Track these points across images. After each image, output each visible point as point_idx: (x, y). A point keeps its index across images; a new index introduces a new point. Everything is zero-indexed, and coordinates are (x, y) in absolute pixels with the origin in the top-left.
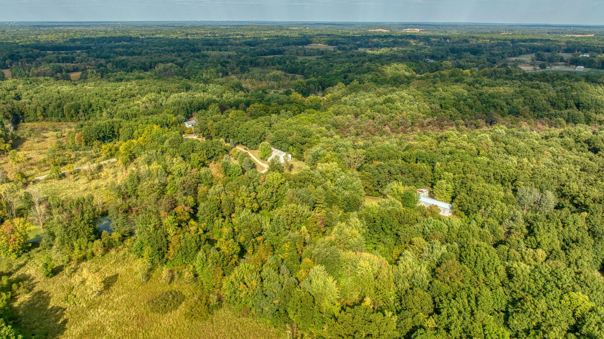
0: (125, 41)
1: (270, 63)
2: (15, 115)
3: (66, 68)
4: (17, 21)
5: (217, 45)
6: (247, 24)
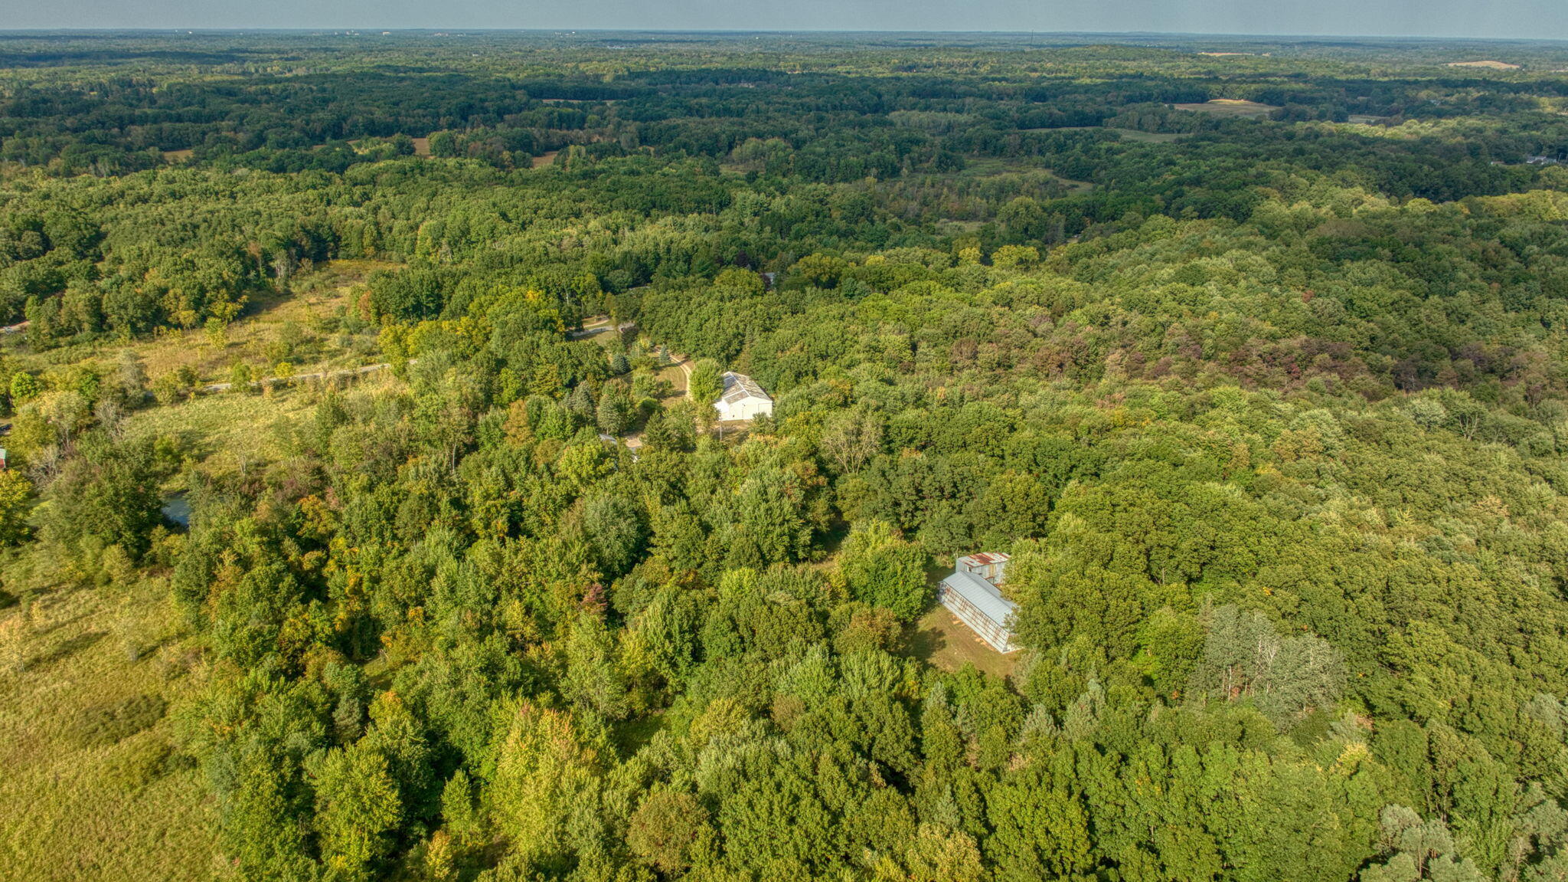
0: (748, 80)
1: (1035, 149)
2: (318, 240)
3: (542, 140)
4: (579, 28)
5: (953, 95)
6: (1082, 41)
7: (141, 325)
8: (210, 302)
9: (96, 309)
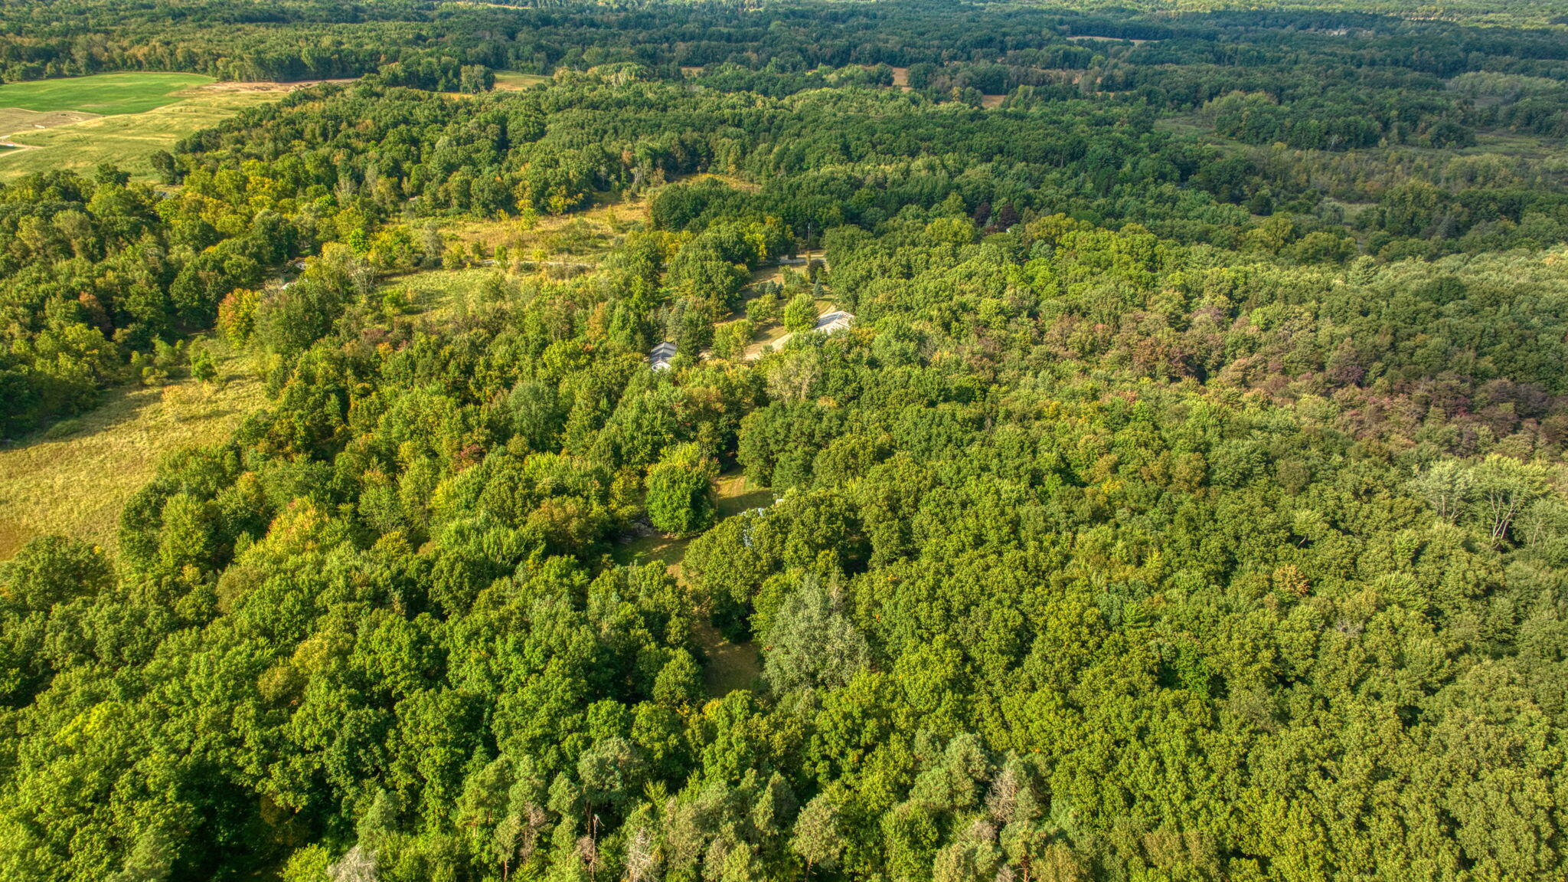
2: (693, 154)
7: (492, 206)
8: (551, 195)
9: (466, 191)
